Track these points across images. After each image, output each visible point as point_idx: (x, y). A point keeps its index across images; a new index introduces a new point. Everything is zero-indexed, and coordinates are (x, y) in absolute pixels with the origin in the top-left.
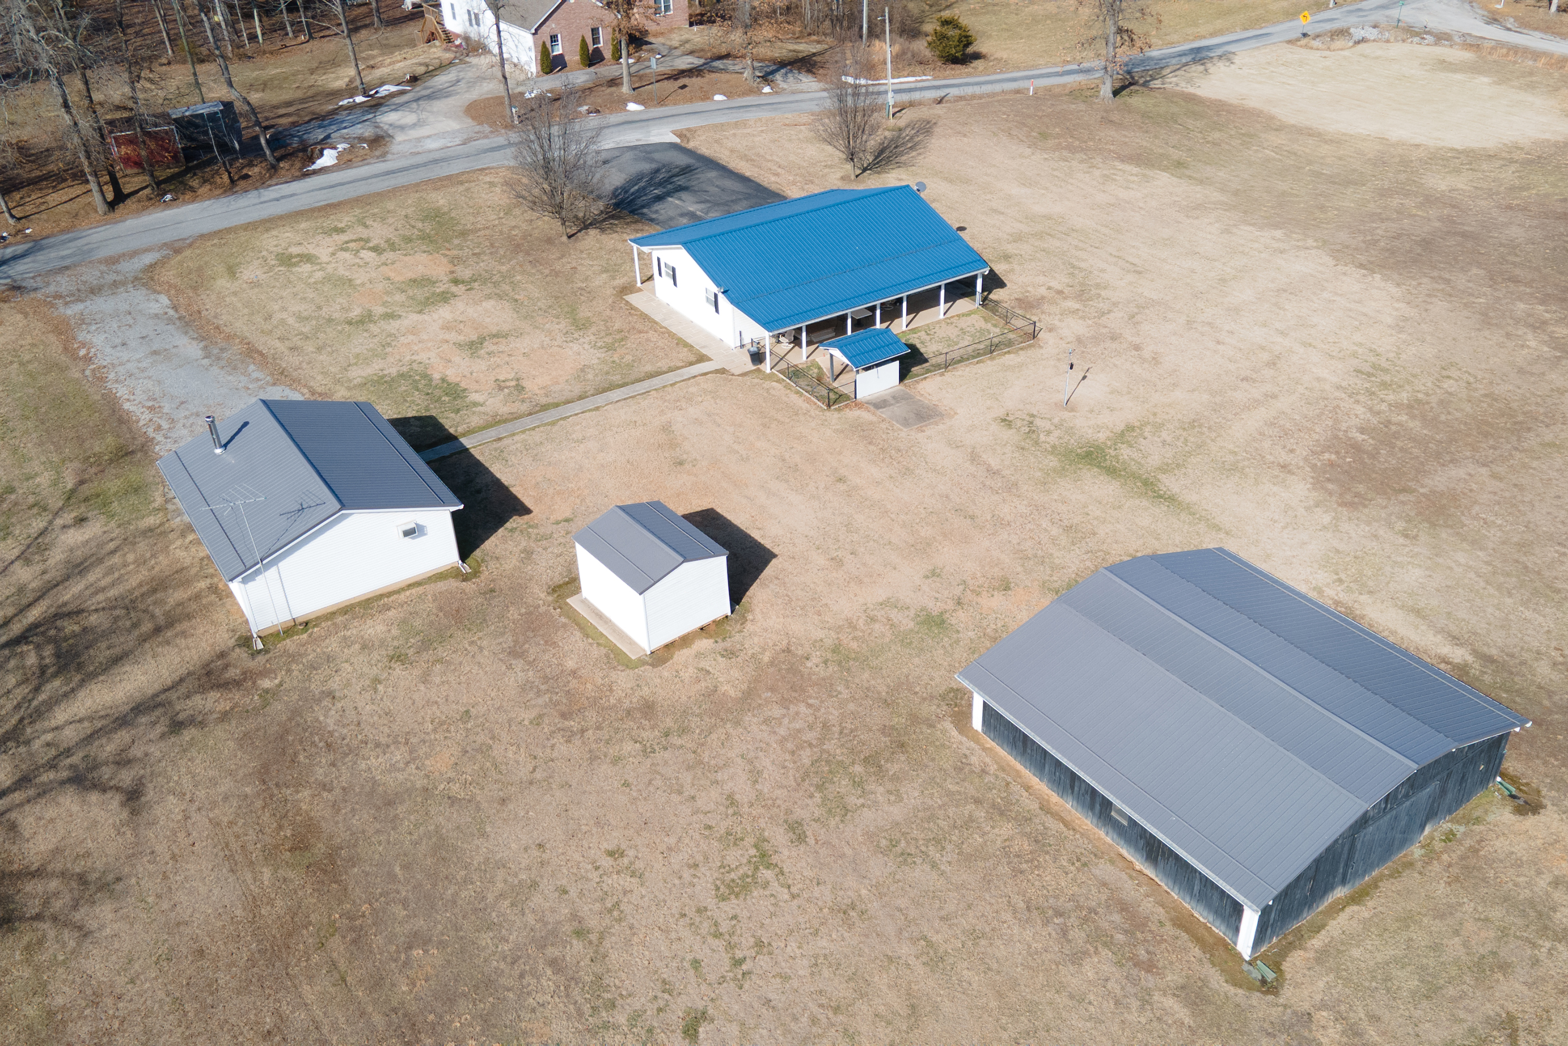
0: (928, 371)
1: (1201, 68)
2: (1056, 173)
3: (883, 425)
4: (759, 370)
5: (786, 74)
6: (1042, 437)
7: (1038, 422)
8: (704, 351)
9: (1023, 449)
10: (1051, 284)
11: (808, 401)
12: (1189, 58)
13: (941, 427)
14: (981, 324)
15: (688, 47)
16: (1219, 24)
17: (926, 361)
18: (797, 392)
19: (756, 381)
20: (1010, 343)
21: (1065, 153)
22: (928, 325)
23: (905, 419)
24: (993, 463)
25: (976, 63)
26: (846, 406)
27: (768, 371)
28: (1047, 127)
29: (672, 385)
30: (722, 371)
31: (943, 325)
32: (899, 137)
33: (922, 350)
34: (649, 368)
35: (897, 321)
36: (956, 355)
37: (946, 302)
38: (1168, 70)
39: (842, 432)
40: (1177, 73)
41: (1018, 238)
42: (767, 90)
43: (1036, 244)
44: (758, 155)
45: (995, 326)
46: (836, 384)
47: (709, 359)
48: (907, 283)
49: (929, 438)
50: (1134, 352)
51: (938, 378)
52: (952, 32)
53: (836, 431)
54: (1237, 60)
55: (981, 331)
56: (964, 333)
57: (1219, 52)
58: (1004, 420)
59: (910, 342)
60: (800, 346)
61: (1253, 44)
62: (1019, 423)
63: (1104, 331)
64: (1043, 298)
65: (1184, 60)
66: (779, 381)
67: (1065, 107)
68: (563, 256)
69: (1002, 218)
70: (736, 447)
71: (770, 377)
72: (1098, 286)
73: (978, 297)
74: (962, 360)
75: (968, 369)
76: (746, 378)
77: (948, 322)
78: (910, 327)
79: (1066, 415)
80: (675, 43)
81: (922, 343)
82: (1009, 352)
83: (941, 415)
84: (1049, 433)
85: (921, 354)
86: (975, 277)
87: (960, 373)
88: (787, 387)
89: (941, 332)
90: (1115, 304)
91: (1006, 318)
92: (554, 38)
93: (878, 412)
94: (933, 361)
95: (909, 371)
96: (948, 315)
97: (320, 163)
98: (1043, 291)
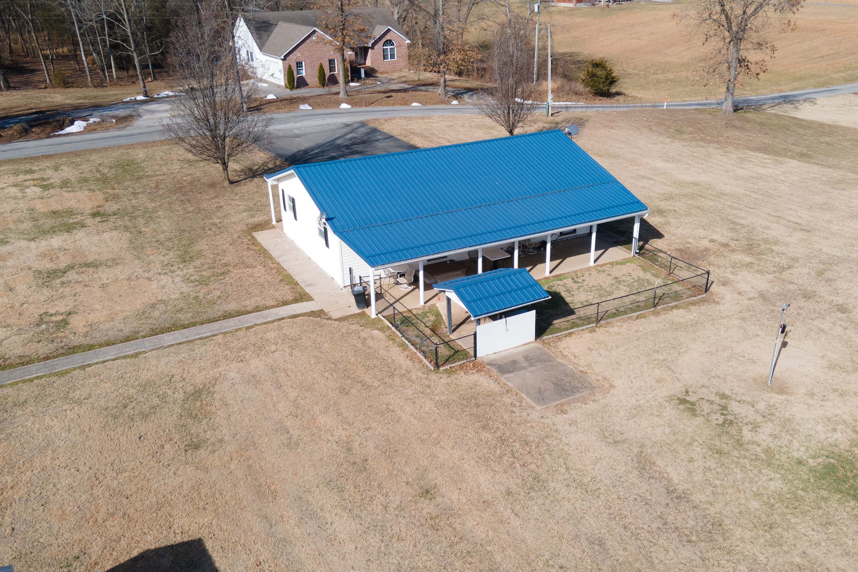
0: (574, 325)
1: (792, 106)
2: (695, 155)
3: (507, 399)
4: (363, 314)
5: (472, 95)
6: (747, 434)
7: (734, 407)
8: (308, 290)
9: (719, 452)
10: (715, 237)
11: (412, 358)
12: (781, 100)
13: (591, 406)
14: (639, 273)
15: (403, 79)
16: (795, 85)
17: (571, 312)
18: (402, 345)
19: (354, 327)
20: (677, 296)
21: (701, 143)
22: (575, 272)
23: (540, 391)
24: (675, 478)
25: (617, 98)
26: (461, 367)
27: (373, 316)
28: (682, 127)
29: (248, 328)
30: (320, 314)
31: (594, 273)
32: (556, 127)
33: (568, 299)
34: (232, 306)
35: (539, 266)
36: (610, 306)
37: (597, 249)
38: (766, 107)
39: (448, 406)
40: (774, 108)
41: (670, 197)
42: (455, 102)
43: (689, 202)
44: (433, 134)
45: (656, 276)
46: (453, 336)
47: (309, 298)
48: (553, 222)
49: (573, 423)
50: (839, 315)
51: (587, 335)
52: (600, 72)
53: (440, 404)
54: (818, 102)
55: (639, 280)
56: (619, 282)
57: (803, 98)
58: (683, 401)
59: (553, 289)
60: (418, 287)
61: (827, 94)
62: (706, 407)
63: (791, 287)
64: (707, 250)
65: (777, 101)
66: (383, 329)
67: (693, 116)
68: (216, 197)
69: (651, 182)
70: (289, 423)
71: (374, 324)
72: (766, 241)
73: (635, 244)
74: (617, 313)
75: (625, 325)
76: (345, 323)
77: (599, 269)
78: (554, 273)
79: (776, 398)
80: (394, 77)
81: (568, 291)
82: (676, 307)
83: (592, 388)
84: (755, 427)
85: (567, 304)
86: (631, 221)
87: (615, 329)
88: (391, 338)
89: (591, 280)
90: (795, 259)
91: (670, 270)
92: (299, 65)
93: (503, 379)
94: (580, 313)
95: (551, 324)
96: (599, 262)
97: (69, 130)
98: (705, 243)
